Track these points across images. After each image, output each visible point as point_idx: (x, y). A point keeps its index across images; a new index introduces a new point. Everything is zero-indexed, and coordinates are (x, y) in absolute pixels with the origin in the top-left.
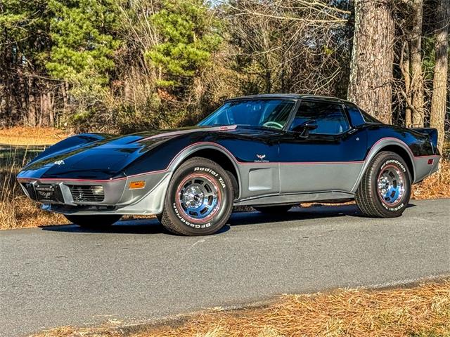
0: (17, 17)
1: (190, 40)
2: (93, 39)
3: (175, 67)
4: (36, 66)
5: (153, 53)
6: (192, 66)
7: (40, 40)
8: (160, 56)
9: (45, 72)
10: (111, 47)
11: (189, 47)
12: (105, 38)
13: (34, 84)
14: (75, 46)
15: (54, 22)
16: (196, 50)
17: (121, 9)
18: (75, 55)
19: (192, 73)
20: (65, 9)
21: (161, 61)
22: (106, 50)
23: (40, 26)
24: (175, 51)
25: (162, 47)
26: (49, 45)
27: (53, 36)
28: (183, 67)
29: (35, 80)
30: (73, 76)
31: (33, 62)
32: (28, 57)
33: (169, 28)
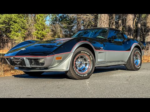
0: (3, 25)
1: (43, 30)
2: (20, 30)
3: (39, 36)
4: (7, 36)
5: (34, 33)
6: (43, 36)
7: (8, 31)
8: (36, 34)
9: (9, 38)
10: (24, 32)
11: (42, 32)
12: (23, 30)
13: (7, 40)
14: (16, 32)
15: (11, 26)
16: (44, 32)
17: (26, 24)
18: (17, 34)
19: (43, 38)
20: (14, 23)
21: (36, 35)
22: (23, 32)
23: (8, 28)
24: (39, 32)
25: (36, 31)
26: (10, 32)
27: (11, 29)
28: (41, 36)
29: (7, 39)
30: (16, 38)
31: (6, 36)
32: (5, 34)
33: (38, 28)
